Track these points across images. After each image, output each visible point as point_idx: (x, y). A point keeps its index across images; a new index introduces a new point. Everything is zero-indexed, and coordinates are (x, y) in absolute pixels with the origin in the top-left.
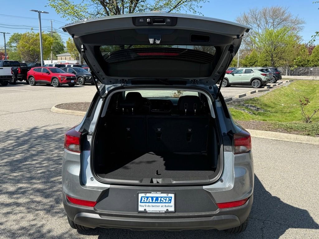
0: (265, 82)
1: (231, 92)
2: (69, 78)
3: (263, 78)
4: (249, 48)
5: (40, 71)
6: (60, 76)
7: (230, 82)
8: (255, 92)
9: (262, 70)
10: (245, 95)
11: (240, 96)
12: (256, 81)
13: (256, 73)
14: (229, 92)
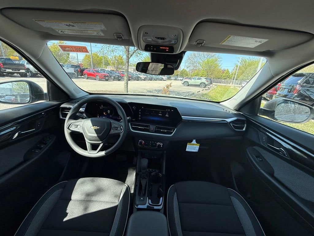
0: (207, 85)
1: (192, 89)
2: (105, 76)
3: (206, 83)
4: (195, 69)
5: (90, 71)
6: (100, 75)
7: (189, 84)
8: (203, 90)
9: (206, 79)
10: (200, 91)
11: (198, 92)
12: (202, 84)
13: (204, 80)
14: (190, 89)
